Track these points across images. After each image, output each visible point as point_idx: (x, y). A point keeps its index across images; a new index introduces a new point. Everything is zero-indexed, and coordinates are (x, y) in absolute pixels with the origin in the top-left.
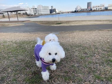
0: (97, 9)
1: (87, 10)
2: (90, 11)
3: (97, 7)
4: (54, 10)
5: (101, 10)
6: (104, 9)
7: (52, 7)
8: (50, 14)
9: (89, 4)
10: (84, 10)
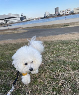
0: (64, 13)
1: (56, 15)
2: (58, 15)
3: (64, 11)
4: (25, 18)
5: (68, 14)
6: (70, 13)
7: (22, 15)
9: (56, 9)
10: (52, 15)
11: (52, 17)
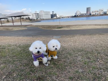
0: (96, 13)
1: (87, 15)
2: (89, 15)
3: (96, 12)
4: (55, 15)
5: (100, 15)
6: (103, 14)
7: (53, 12)
8: (51, 19)
9: (88, 9)
11: (83, 16)
